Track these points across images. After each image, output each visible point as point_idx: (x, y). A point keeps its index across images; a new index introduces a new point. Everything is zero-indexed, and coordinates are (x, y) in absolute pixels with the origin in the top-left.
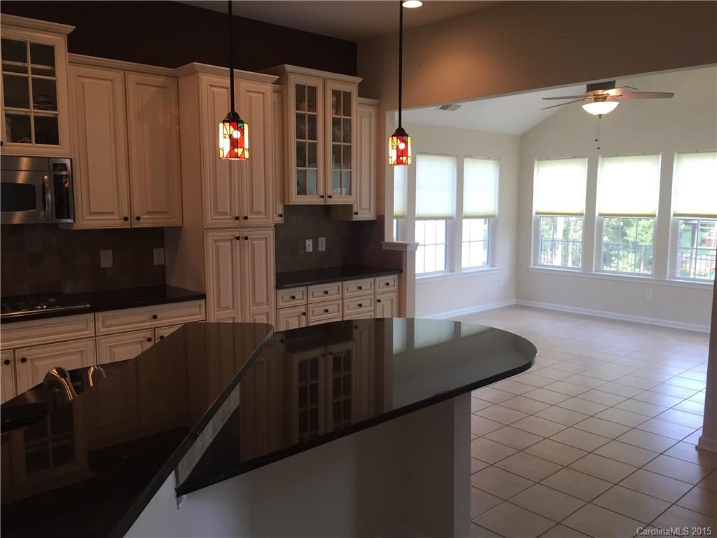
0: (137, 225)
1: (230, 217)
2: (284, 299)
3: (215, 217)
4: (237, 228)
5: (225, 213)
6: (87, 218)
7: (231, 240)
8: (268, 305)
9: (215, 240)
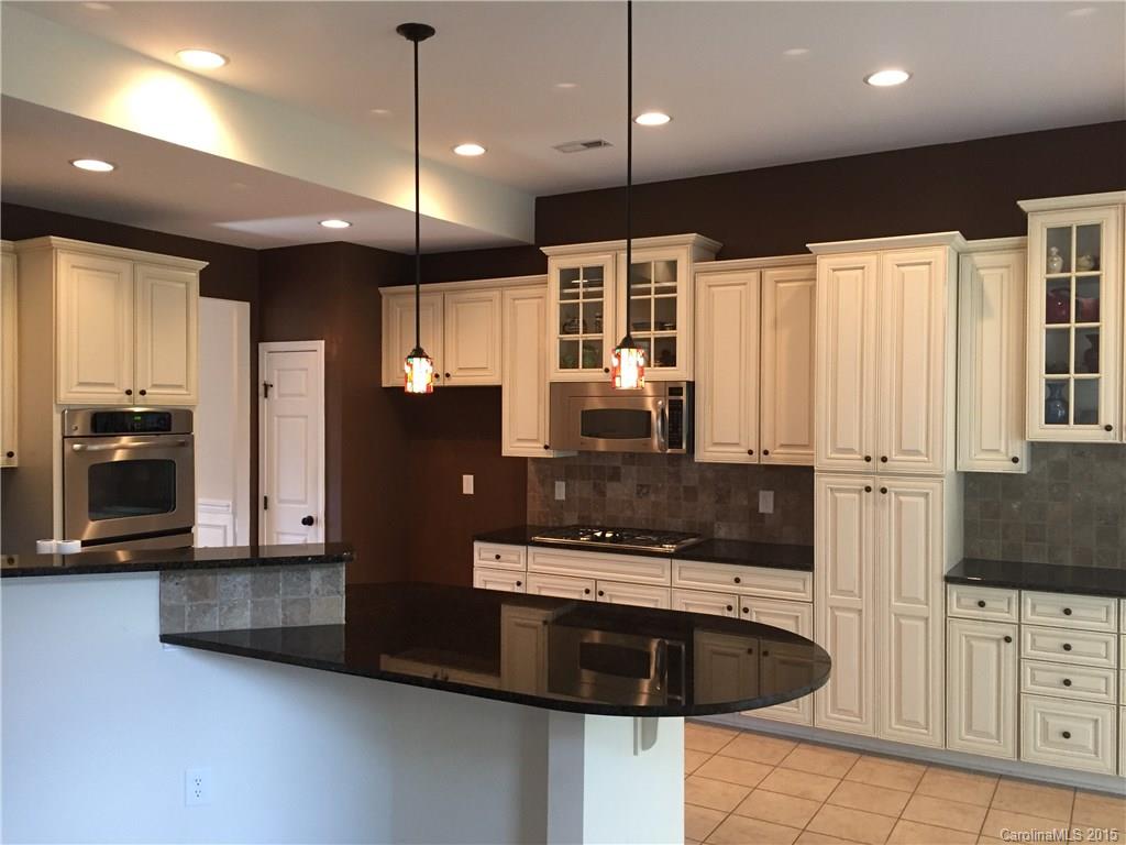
0: (765, 461)
1: (859, 457)
2: (963, 601)
3: (833, 456)
4: (871, 474)
5: (851, 451)
6: (711, 449)
7: (860, 491)
8: (927, 604)
9: (831, 489)
